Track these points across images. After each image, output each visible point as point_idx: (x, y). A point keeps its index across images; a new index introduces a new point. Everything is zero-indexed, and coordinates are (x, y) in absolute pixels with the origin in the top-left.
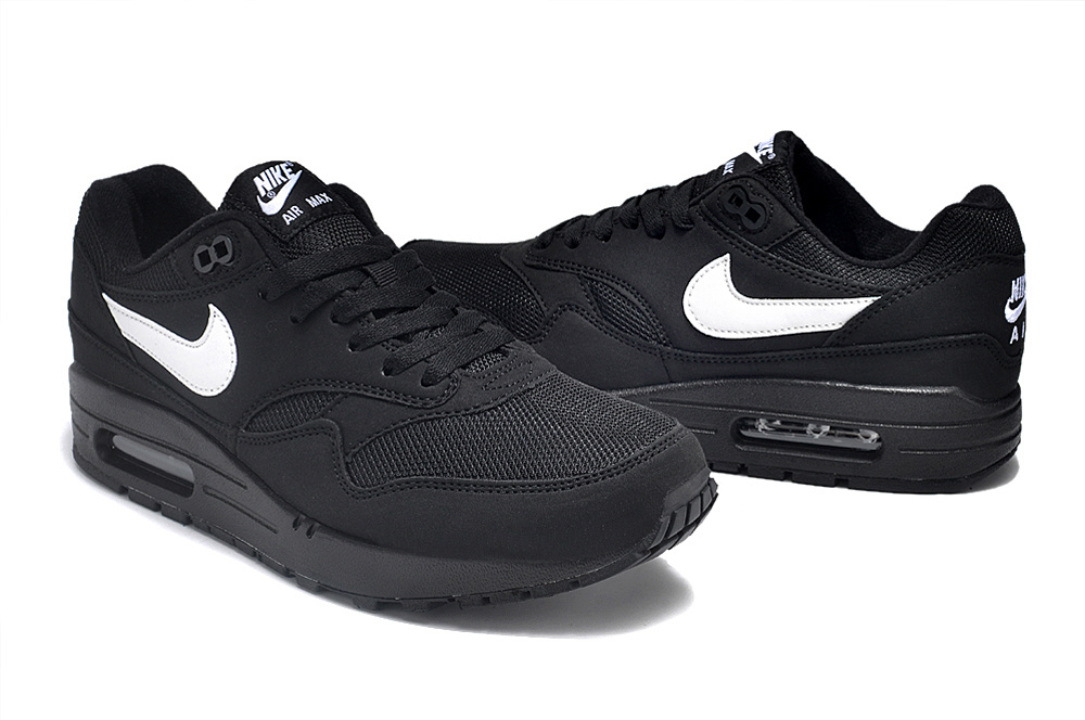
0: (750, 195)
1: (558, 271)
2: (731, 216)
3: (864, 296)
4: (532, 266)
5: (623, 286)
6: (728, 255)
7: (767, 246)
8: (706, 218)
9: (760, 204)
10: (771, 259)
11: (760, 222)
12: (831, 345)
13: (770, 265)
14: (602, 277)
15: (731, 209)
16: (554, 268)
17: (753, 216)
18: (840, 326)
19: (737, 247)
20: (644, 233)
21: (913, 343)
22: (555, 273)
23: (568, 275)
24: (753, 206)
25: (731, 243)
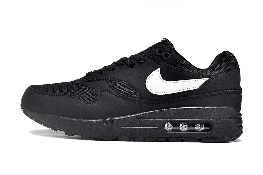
0: (165, 49)
1: (98, 81)
2: (159, 56)
3: (204, 78)
4: (88, 81)
5: (123, 83)
6: (159, 68)
7: (172, 64)
8: (150, 58)
9: (169, 52)
10: (174, 68)
11: (169, 57)
12: (195, 94)
13: (174, 70)
14: (114, 81)
15: (159, 54)
16: (96, 80)
17: (167, 55)
18: (198, 88)
19: (162, 66)
20: (127, 67)
21: (220, 92)
22: (97, 82)
23: (102, 82)
24: (167, 52)
25: (160, 65)
